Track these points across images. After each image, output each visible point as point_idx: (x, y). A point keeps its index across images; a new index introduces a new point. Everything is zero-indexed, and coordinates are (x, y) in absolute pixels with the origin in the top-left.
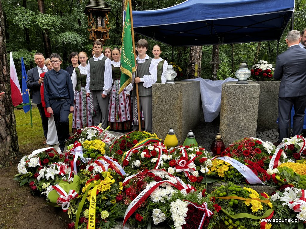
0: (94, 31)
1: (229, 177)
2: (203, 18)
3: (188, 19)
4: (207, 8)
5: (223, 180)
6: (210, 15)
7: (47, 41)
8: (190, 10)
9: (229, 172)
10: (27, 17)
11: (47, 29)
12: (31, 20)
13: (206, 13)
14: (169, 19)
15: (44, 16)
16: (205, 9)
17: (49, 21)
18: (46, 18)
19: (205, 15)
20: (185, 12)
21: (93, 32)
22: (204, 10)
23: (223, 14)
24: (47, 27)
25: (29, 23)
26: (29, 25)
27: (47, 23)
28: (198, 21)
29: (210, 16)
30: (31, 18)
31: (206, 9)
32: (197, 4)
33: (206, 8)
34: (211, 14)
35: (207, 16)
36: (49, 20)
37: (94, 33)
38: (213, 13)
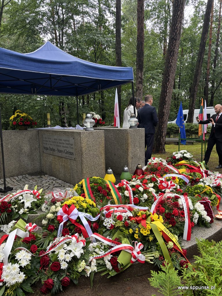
2: (82, 74)
3: (70, 73)
4: (85, 67)
6: (88, 73)
9: (180, 181)
13: (84, 71)
14: (53, 69)
20: (67, 66)
35: (85, 74)
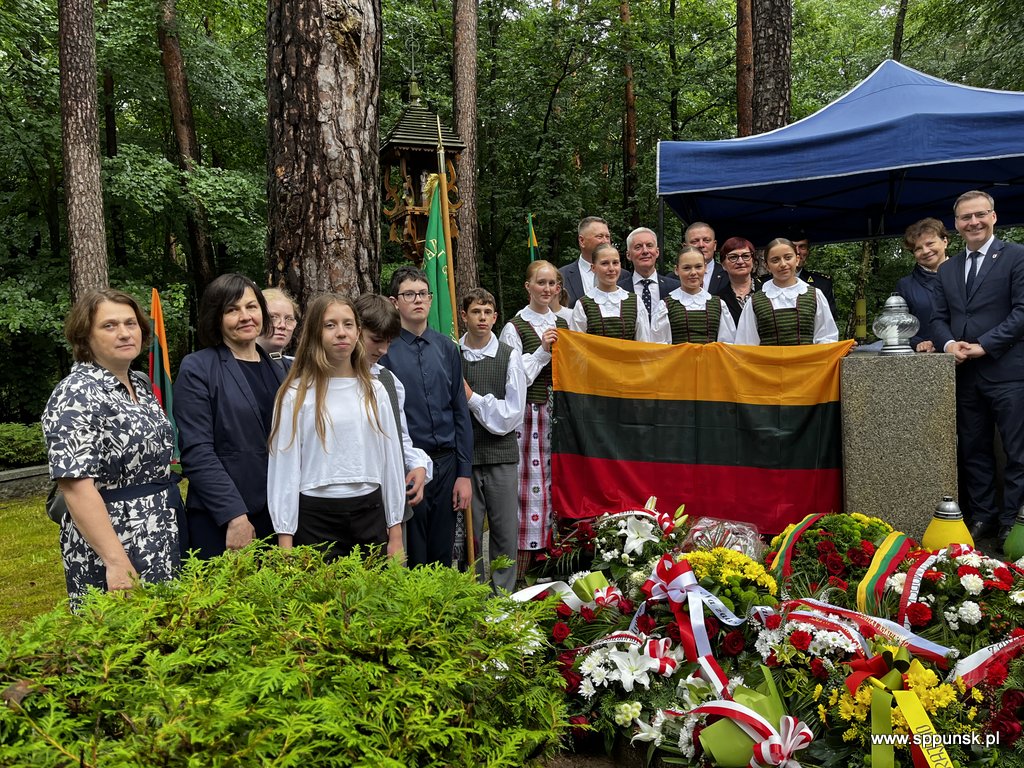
0: (412, 215)
2: (940, 154)
3: (888, 160)
4: (953, 126)
6: (965, 147)
7: (203, 254)
8: (894, 132)
10: (152, 176)
11: (223, 213)
12: (164, 186)
13: (951, 142)
14: (822, 163)
15: (208, 175)
16: (946, 129)
17: (230, 191)
18: (216, 181)
19: (945, 147)
20: (877, 139)
21: (408, 217)
22: (944, 132)
24: (224, 208)
25: (160, 197)
26: (160, 204)
27: (224, 195)
28: (926, 164)
29: (964, 149)
30: (165, 179)
31: (950, 129)
32: (917, 117)
33: (948, 126)
34: (966, 145)
35: (955, 151)
36: (228, 186)
37: (412, 220)
38: (975, 140)
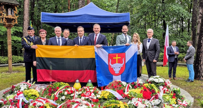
1: (109, 98)
3: (81, 21)
4: (91, 17)
5: (107, 100)
9: (109, 96)
19: (90, 20)
20: (79, 17)
23: (99, 21)
28: (86, 23)
37: (5, 19)
38: (94, 19)
